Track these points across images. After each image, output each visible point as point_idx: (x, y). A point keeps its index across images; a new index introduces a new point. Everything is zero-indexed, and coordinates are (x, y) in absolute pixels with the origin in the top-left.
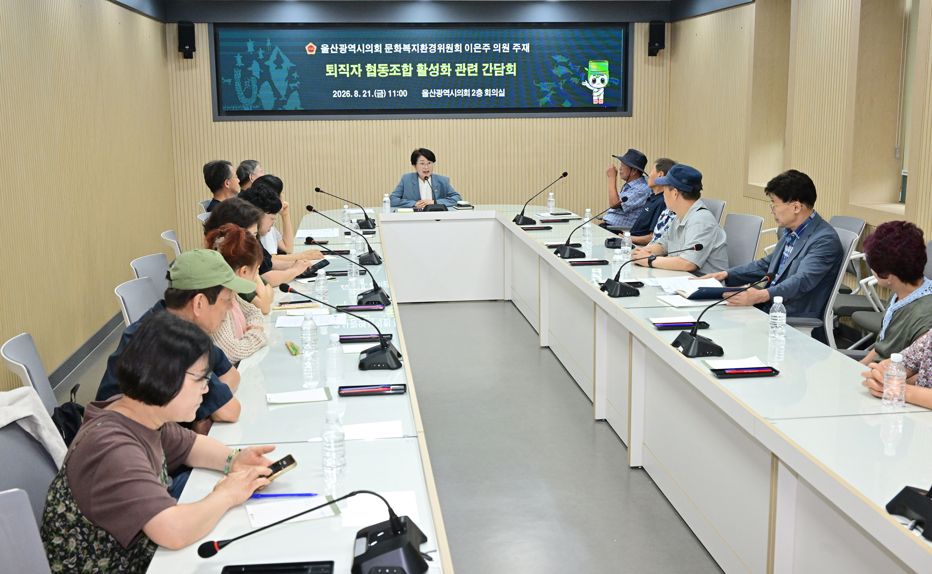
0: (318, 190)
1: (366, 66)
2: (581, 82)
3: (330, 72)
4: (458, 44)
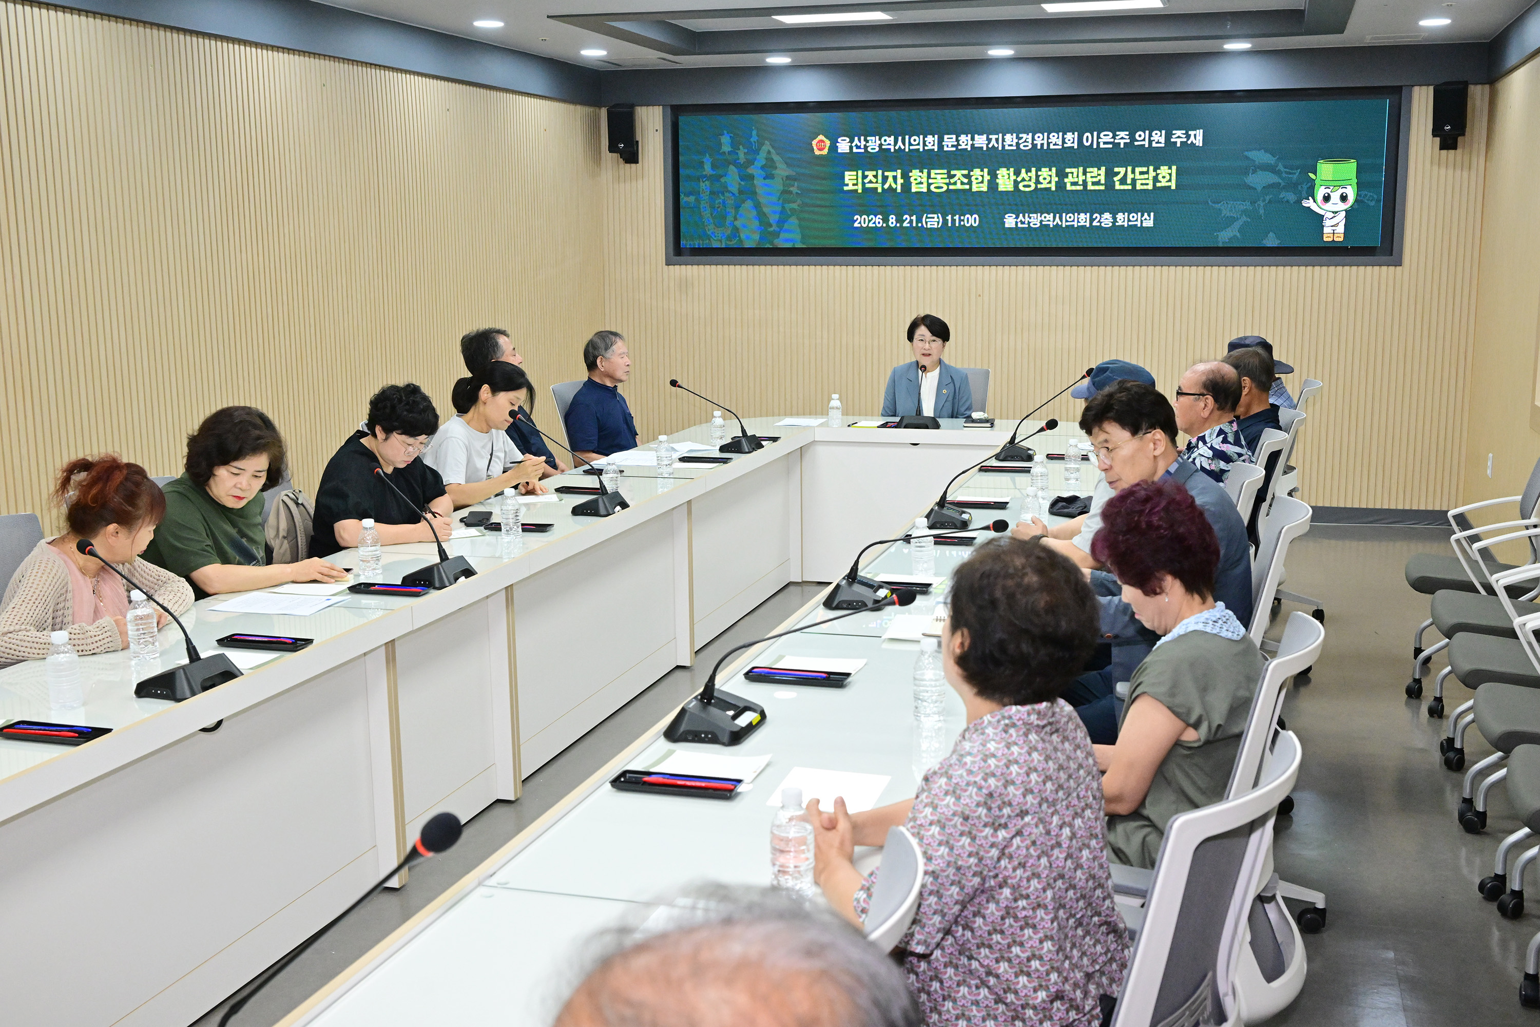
0: (674, 383)
1: (910, 174)
2: (1300, 200)
3: (850, 185)
4: (1071, 133)
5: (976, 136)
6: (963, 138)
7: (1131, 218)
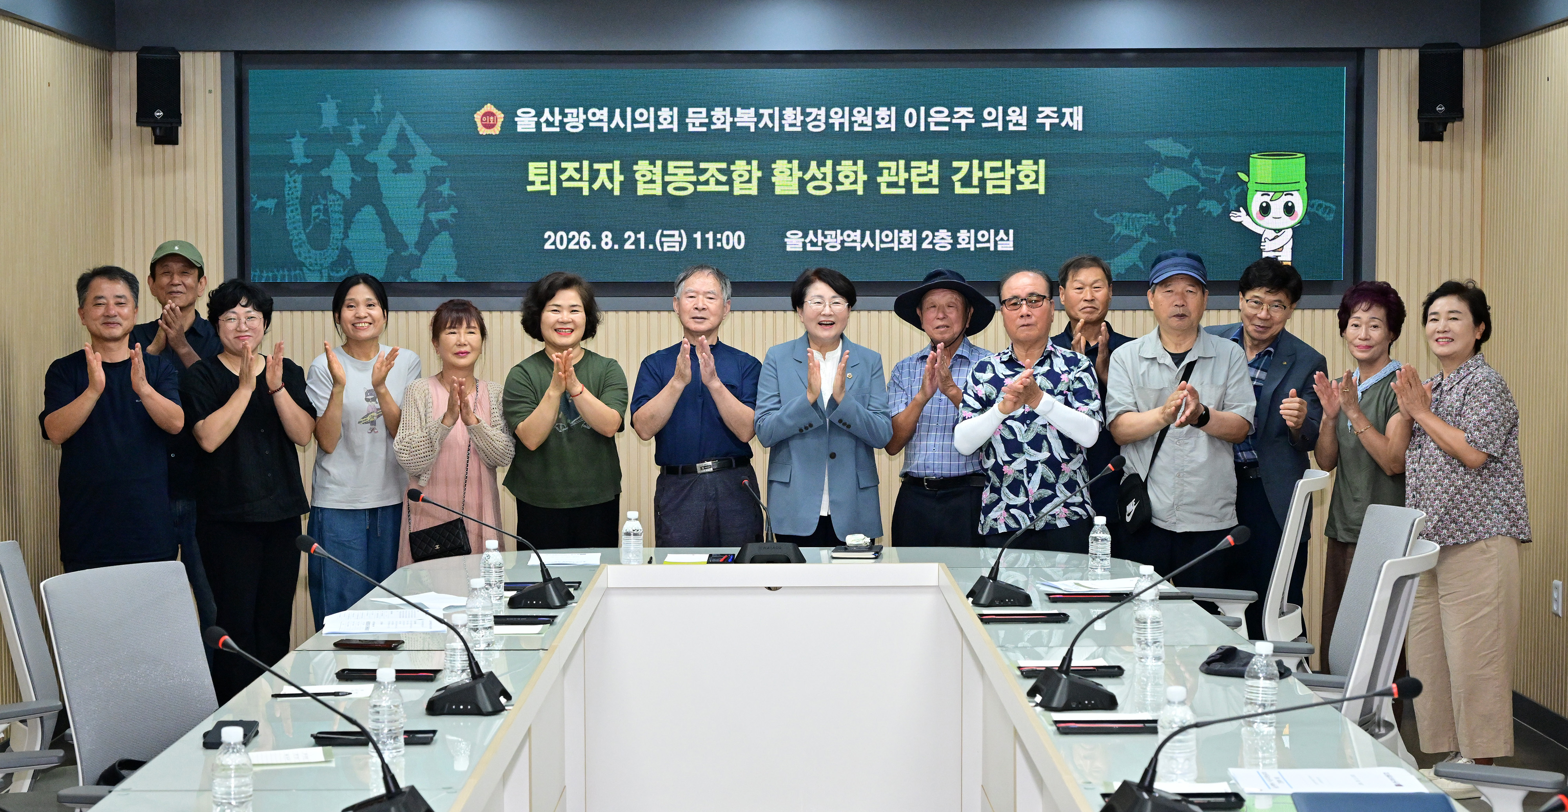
1: (635, 167)
2: (1227, 212)
3: (538, 183)
4: (886, 108)
5: (739, 110)
6: (718, 112)
7: (980, 238)
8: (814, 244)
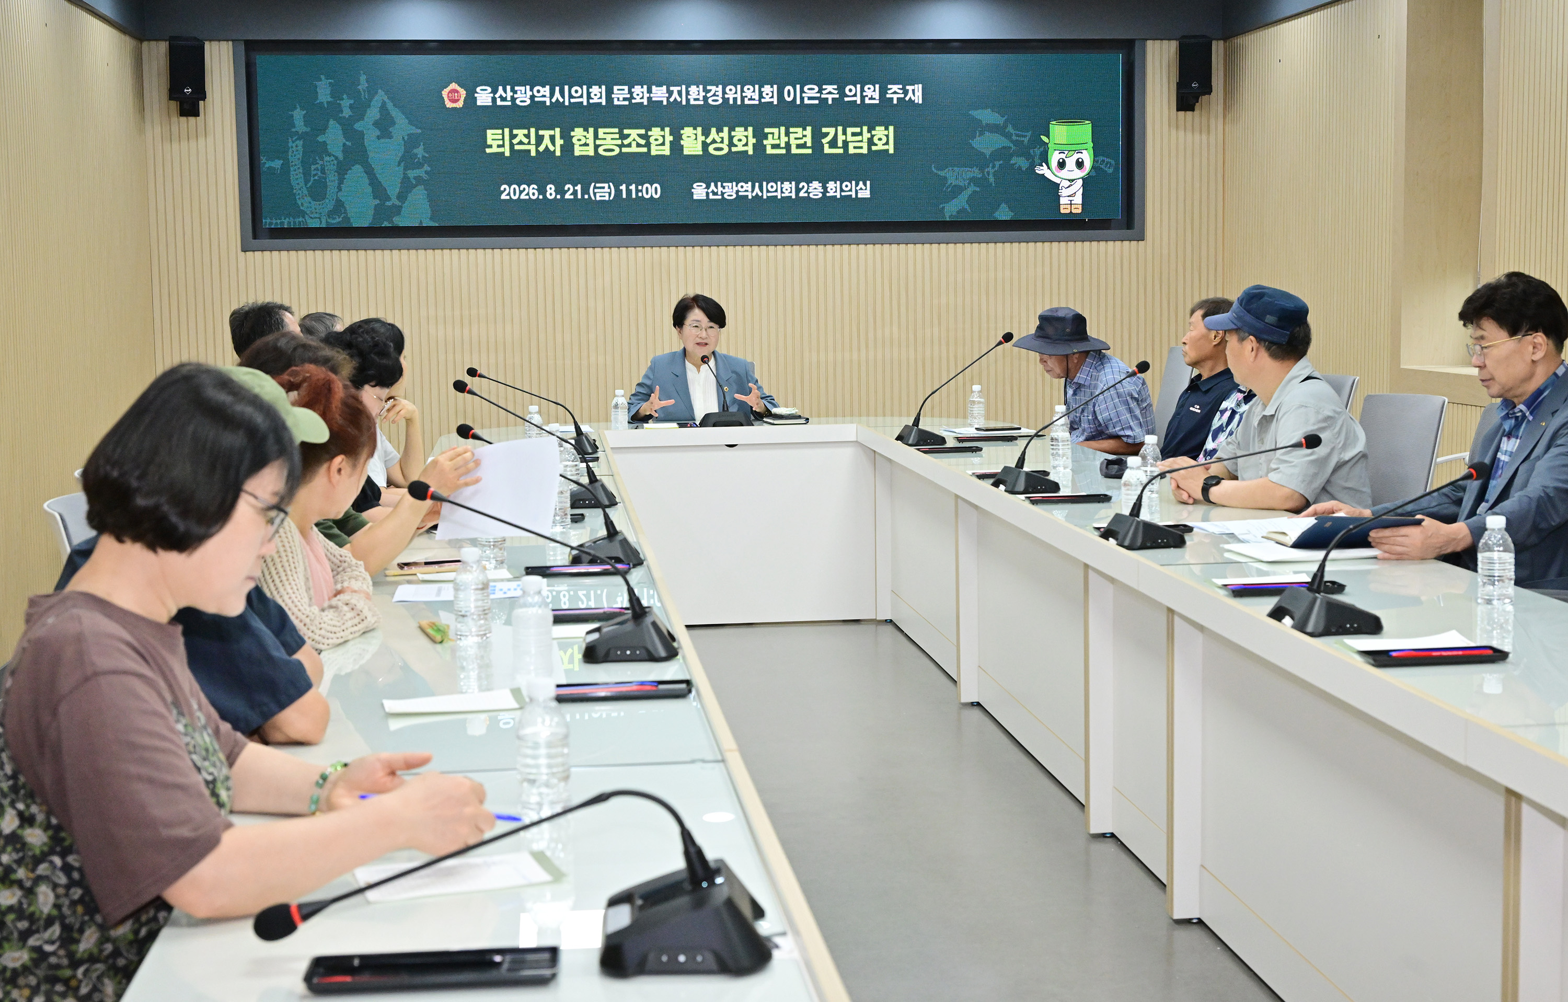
1: (572, 134)
3: (495, 146)
4: (770, 86)
5: (654, 88)
6: (637, 89)
7: (844, 188)
8: (715, 194)
